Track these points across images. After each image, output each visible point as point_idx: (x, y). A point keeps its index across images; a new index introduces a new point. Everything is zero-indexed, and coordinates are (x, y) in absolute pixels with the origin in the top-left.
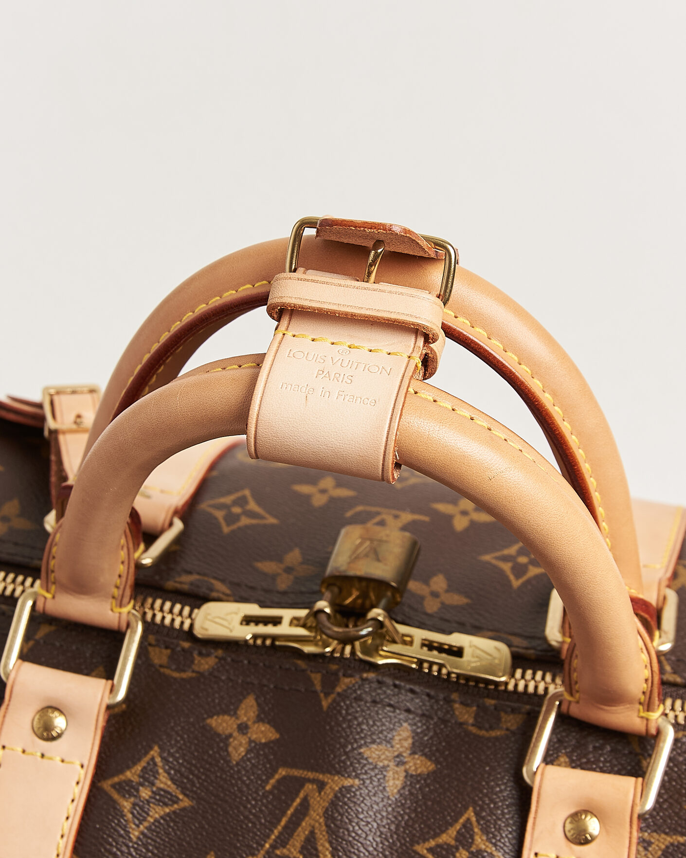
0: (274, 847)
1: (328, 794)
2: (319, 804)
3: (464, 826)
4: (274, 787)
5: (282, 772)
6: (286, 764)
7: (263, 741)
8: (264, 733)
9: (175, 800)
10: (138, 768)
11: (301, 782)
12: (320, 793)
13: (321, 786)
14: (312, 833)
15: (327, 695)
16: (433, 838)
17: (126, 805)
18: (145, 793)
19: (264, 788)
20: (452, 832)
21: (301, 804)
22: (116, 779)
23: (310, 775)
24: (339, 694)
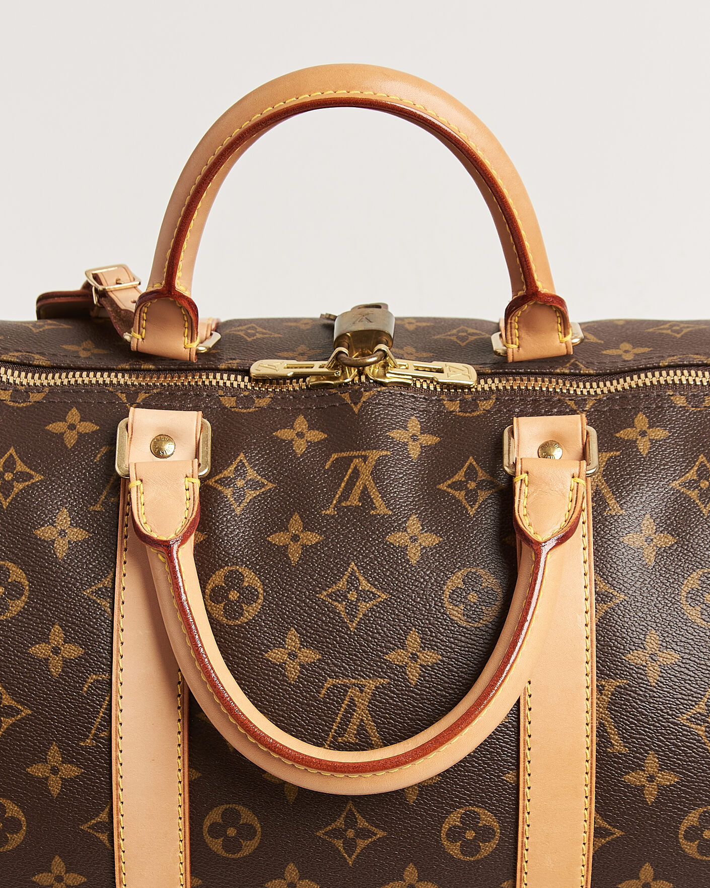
0: (339, 502)
1: (371, 461)
2: (366, 471)
3: (469, 468)
4: (331, 466)
5: (335, 456)
6: (335, 451)
7: (316, 440)
8: (316, 436)
9: (263, 485)
10: (232, 468)
11: (350, 459)
12: (365, 463)
13: (365, 458)
14: (365, 488)
15: (356, 404)
16: (449, 479)
17: (228, 492)
18: (240, 483)
19: (324, 468)
20: (462, 473)
21: (353, 472)
22: (217, 478)
23: (356, 453)
24: (364, 402)
